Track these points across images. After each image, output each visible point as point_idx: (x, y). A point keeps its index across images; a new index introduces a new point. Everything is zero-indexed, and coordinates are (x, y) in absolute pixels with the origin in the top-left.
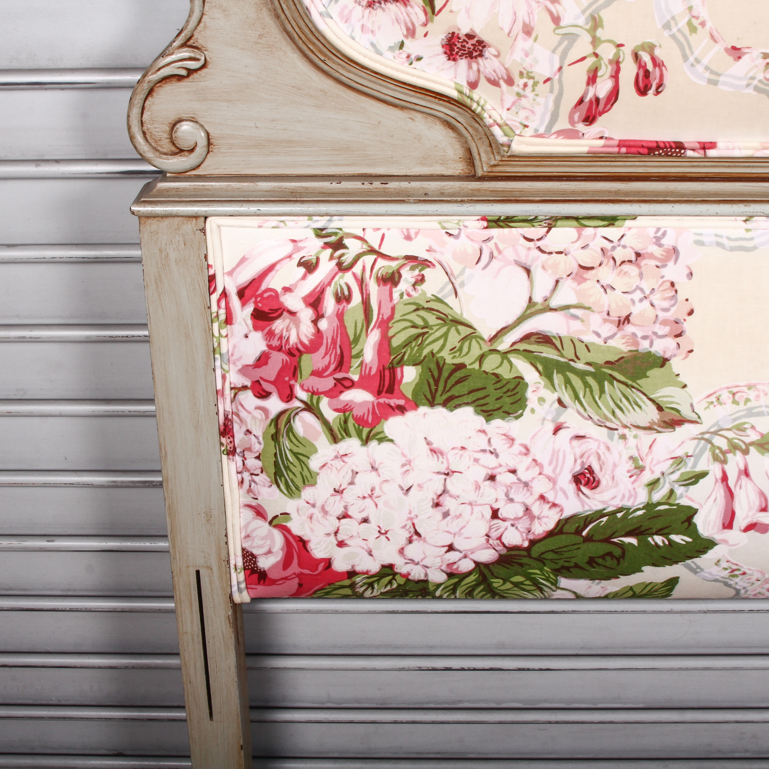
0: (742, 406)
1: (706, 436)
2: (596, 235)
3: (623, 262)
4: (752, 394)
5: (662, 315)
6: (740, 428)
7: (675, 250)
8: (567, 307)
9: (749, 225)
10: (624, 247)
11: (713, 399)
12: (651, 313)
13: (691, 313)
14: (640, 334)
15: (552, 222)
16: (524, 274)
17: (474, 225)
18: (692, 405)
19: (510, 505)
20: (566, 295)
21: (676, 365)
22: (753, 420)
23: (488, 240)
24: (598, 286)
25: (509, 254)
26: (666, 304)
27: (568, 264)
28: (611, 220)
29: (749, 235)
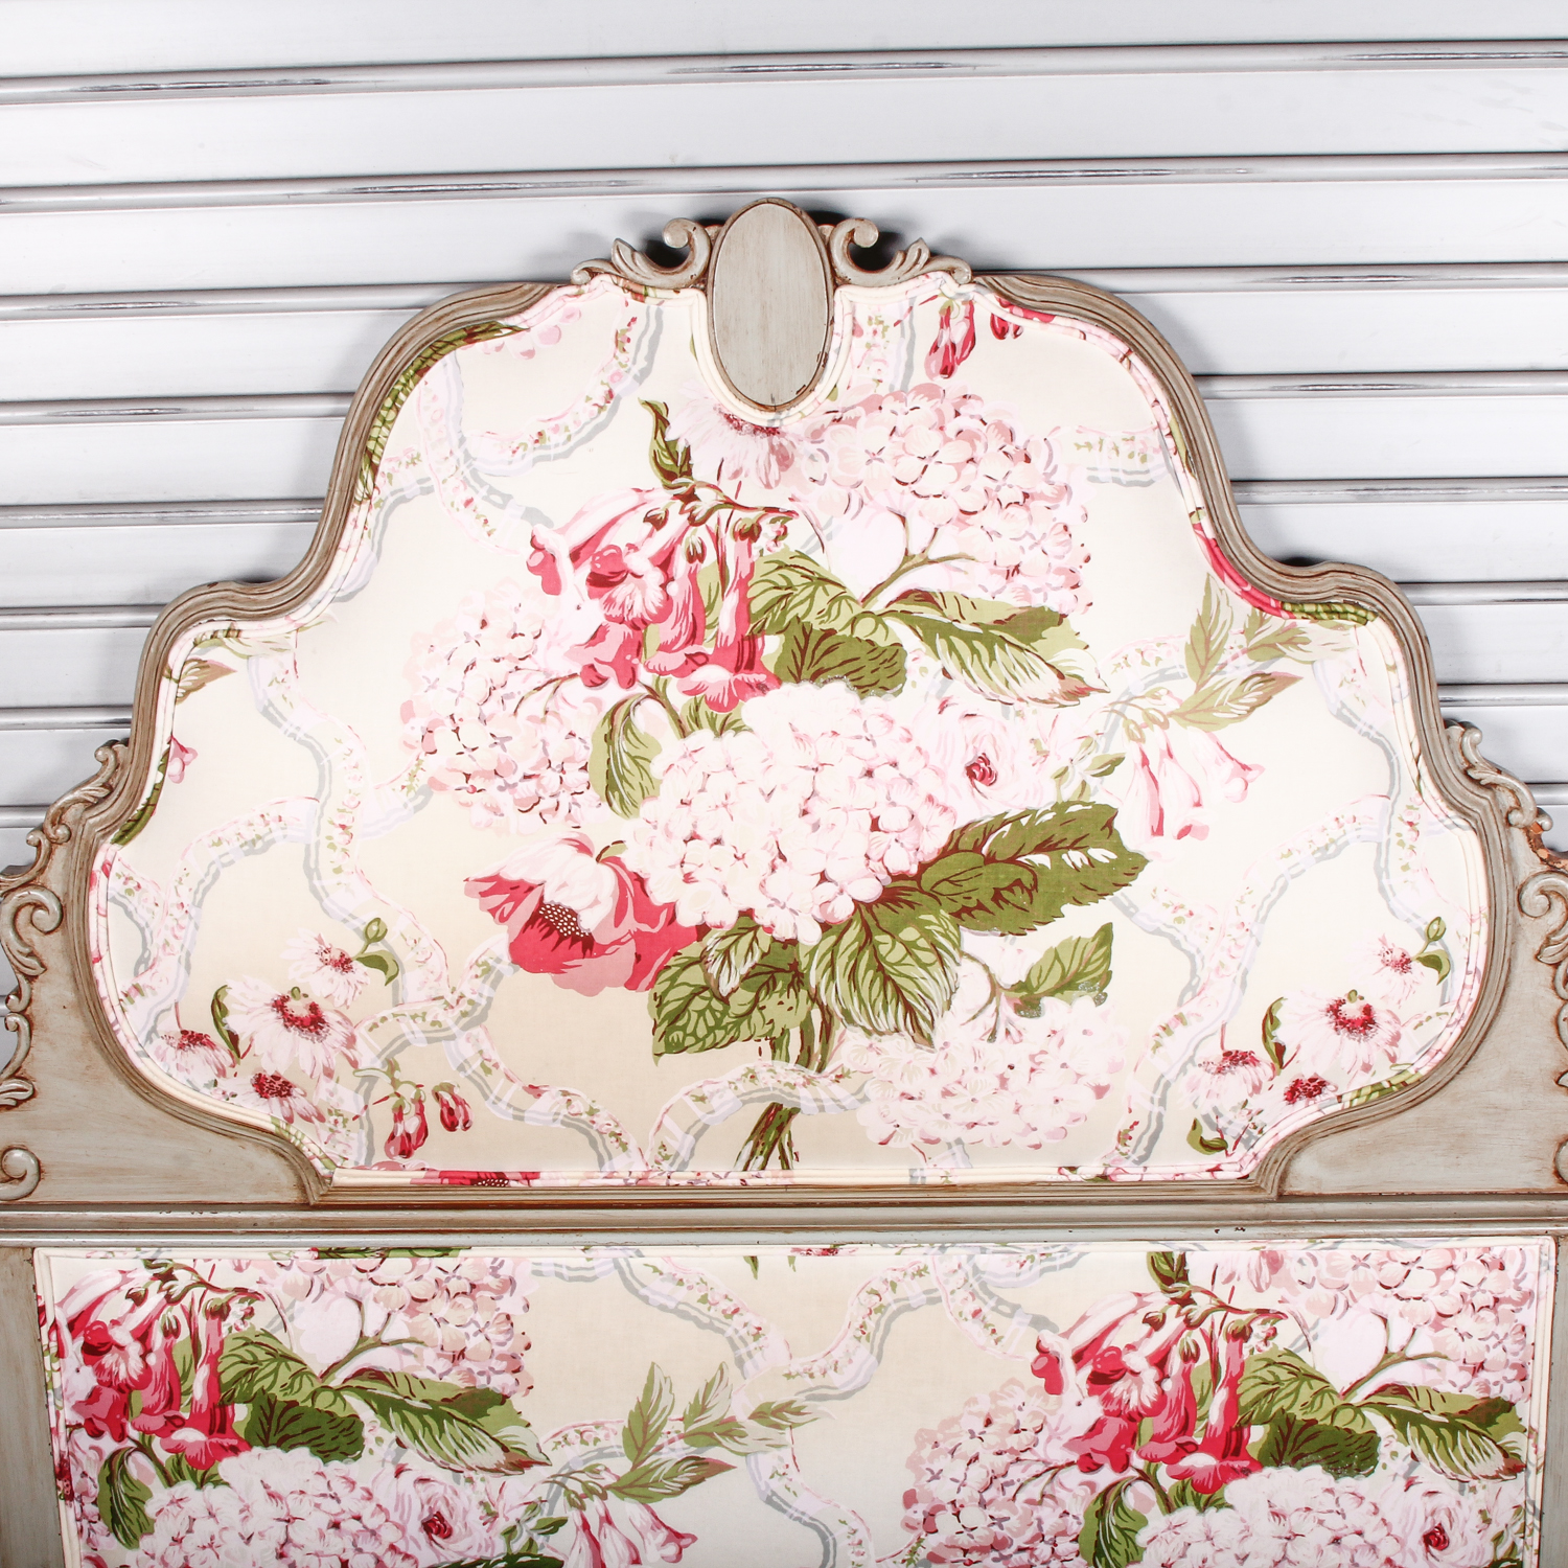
0: (591, 1447)
1: (559, 1479)
2: (431, 1266)
3: (457, 1294)
4: (601, 1434)
5: (498, 1350)
6: (593, 1470)
7: (512, 1281)
8: (399, 1342)
9: (589, 1254)
10: (459, 1278)
11: (560, 1438)
12: (486, 1347)
13: (528, 1347)
14: (476, 1370)
15: (384, 1253)
16: (355, 1307)
17: (305, 1256)
18: (538, 1445)
19: (359, 1556)
20: (399, 1328)
21: (517, 1402)
22: (606, 1462)
23: (320, 1271)
24: (431, 1319)
25: (341, 1286)
26: (501, 1338)
27: (401, 1296)
28: (445, 1251)
29: (590, 1264)
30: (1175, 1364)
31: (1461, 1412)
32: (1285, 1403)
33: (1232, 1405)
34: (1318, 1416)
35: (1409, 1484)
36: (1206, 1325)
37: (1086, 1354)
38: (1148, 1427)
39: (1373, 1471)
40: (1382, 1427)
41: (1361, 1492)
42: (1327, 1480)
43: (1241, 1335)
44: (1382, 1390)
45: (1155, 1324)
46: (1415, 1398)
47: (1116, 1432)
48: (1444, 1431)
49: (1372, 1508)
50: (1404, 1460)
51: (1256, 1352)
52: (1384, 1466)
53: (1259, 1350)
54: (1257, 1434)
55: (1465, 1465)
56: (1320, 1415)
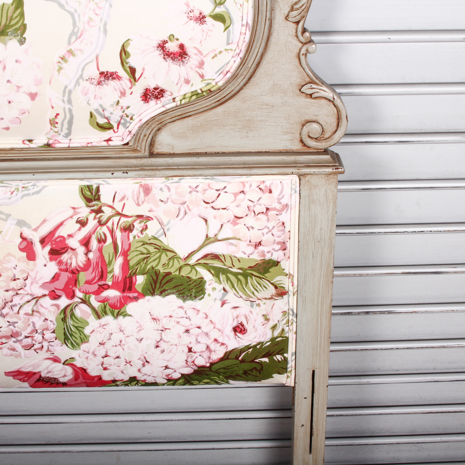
30: (94, 244)
31: (250, 267)
32: (154, 264)
33: (126, 265)
34: (172, 270)
35: (223, 304)
36: (110, 224)
37: (47, 240)
38: (83, 277)
39: (203, 298)
40: (207, 275)
41: (198, 308)
42: (180, 302)
43: (128, 229)
44: (205, 256)
45: (83, 223)
46: (223, 260)
47: (66, 280)
48: (240, 277)
49: (205, 316)
50: (220, 291)
51: (137, 238)
52: (209, 295)
53: (138, 237)
54: (140, 280)
55: (253, 293)
56: (173, 270)
